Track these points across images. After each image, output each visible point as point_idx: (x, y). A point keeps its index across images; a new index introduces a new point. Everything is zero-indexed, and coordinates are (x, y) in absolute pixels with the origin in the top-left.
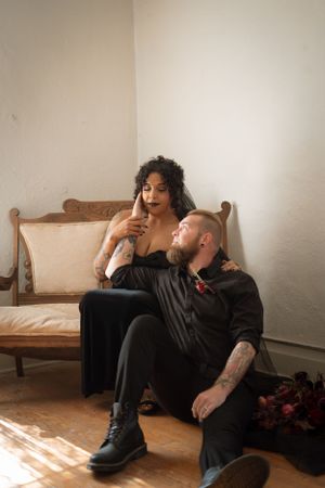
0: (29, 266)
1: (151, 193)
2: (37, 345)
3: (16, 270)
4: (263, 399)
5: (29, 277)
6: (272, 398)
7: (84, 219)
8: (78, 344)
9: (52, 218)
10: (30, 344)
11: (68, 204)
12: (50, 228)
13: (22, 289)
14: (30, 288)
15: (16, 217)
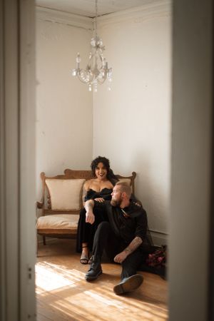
0: (49, 198)
1: (100, 170)
2: (59, 233)
3: (43, 200)
4: (150, 255)
5: (49, 203)
6: (154, 255)
7: (73, 178)
8: (76, 233)
9: (59, 177)
10: (55, 232)
11: (66, 171)
12: (59, 182)
13: (46, 208)
14: (50, 207)
15: (44, 177)
